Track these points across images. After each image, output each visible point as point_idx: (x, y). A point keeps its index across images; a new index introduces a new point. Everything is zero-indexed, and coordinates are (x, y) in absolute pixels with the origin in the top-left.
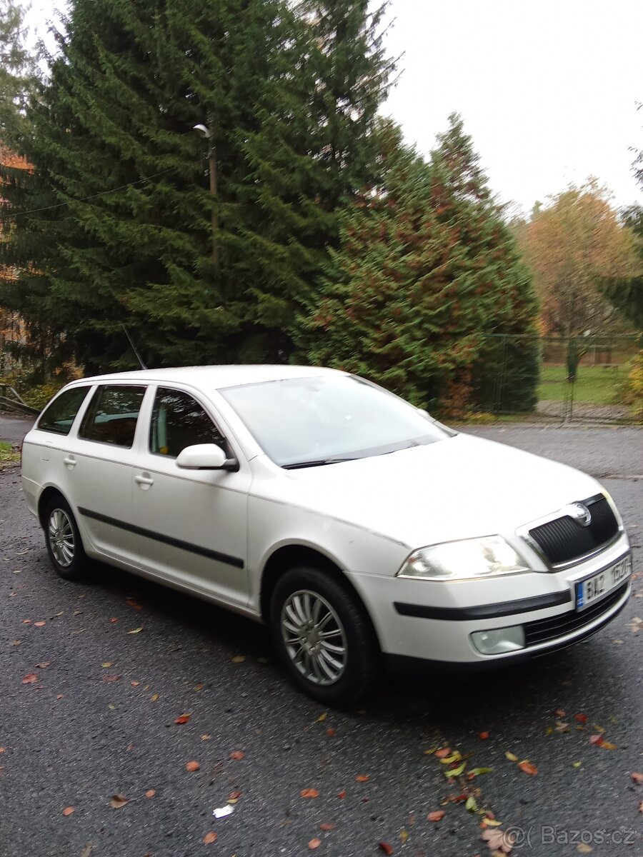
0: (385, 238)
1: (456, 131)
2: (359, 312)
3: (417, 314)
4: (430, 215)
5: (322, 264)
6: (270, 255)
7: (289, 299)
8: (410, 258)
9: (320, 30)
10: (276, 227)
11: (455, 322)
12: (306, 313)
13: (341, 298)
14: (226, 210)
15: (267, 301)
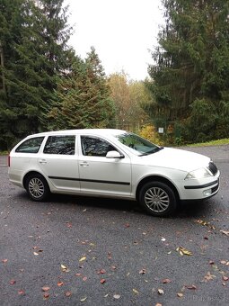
0: (73, 87)
1: (93, 52)
2: (66, 112)
3: (87, 113)
4: (89, 80)
5: (51, 94)
6: (29, 91)
7: (39, 107)
8: (83, 94)
9: (44, 11)
10: (31, 80)
11: (99, 116)
12: (46, 112)
13: (60, 107)
14: (10, 73)
15: (30, 108)
